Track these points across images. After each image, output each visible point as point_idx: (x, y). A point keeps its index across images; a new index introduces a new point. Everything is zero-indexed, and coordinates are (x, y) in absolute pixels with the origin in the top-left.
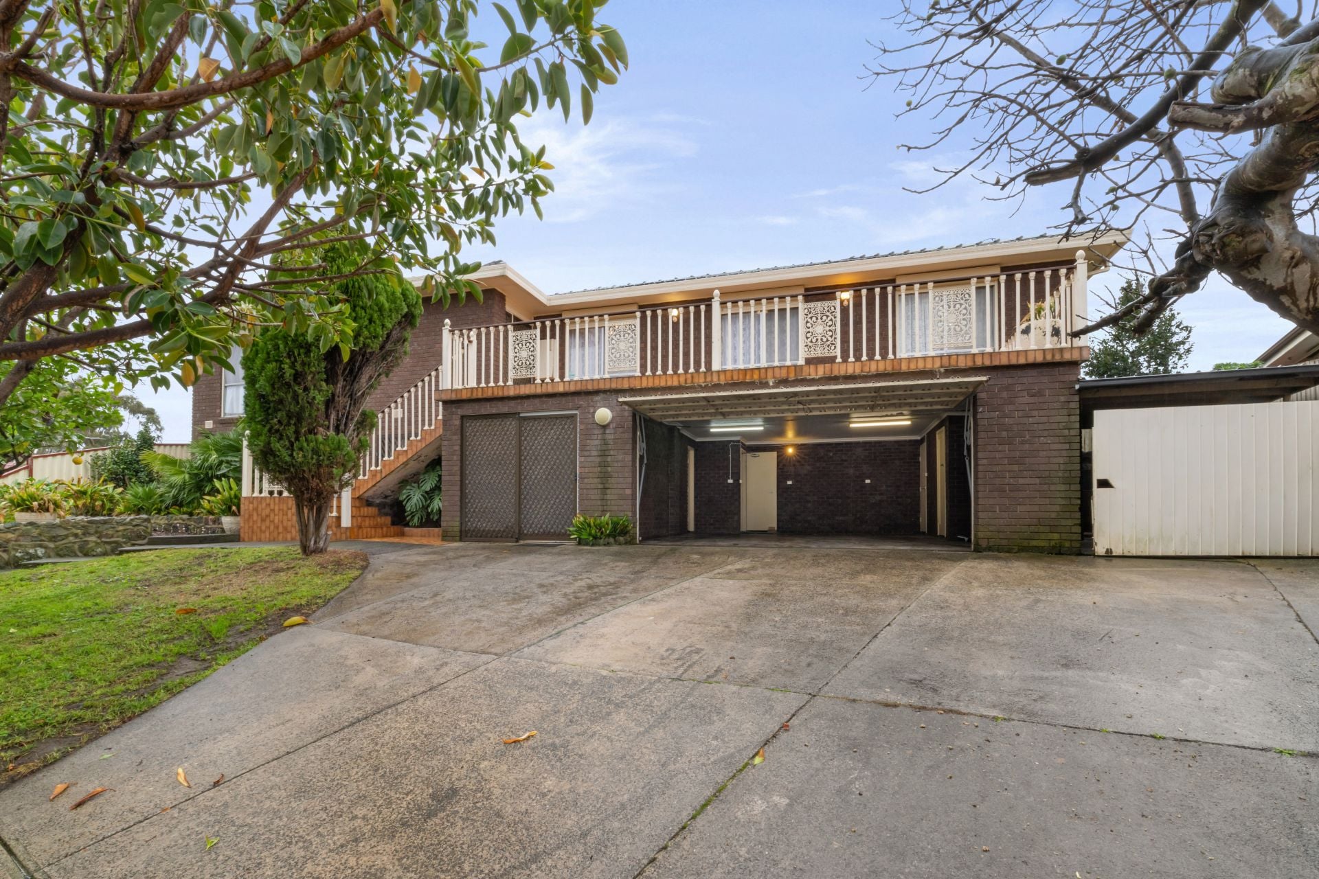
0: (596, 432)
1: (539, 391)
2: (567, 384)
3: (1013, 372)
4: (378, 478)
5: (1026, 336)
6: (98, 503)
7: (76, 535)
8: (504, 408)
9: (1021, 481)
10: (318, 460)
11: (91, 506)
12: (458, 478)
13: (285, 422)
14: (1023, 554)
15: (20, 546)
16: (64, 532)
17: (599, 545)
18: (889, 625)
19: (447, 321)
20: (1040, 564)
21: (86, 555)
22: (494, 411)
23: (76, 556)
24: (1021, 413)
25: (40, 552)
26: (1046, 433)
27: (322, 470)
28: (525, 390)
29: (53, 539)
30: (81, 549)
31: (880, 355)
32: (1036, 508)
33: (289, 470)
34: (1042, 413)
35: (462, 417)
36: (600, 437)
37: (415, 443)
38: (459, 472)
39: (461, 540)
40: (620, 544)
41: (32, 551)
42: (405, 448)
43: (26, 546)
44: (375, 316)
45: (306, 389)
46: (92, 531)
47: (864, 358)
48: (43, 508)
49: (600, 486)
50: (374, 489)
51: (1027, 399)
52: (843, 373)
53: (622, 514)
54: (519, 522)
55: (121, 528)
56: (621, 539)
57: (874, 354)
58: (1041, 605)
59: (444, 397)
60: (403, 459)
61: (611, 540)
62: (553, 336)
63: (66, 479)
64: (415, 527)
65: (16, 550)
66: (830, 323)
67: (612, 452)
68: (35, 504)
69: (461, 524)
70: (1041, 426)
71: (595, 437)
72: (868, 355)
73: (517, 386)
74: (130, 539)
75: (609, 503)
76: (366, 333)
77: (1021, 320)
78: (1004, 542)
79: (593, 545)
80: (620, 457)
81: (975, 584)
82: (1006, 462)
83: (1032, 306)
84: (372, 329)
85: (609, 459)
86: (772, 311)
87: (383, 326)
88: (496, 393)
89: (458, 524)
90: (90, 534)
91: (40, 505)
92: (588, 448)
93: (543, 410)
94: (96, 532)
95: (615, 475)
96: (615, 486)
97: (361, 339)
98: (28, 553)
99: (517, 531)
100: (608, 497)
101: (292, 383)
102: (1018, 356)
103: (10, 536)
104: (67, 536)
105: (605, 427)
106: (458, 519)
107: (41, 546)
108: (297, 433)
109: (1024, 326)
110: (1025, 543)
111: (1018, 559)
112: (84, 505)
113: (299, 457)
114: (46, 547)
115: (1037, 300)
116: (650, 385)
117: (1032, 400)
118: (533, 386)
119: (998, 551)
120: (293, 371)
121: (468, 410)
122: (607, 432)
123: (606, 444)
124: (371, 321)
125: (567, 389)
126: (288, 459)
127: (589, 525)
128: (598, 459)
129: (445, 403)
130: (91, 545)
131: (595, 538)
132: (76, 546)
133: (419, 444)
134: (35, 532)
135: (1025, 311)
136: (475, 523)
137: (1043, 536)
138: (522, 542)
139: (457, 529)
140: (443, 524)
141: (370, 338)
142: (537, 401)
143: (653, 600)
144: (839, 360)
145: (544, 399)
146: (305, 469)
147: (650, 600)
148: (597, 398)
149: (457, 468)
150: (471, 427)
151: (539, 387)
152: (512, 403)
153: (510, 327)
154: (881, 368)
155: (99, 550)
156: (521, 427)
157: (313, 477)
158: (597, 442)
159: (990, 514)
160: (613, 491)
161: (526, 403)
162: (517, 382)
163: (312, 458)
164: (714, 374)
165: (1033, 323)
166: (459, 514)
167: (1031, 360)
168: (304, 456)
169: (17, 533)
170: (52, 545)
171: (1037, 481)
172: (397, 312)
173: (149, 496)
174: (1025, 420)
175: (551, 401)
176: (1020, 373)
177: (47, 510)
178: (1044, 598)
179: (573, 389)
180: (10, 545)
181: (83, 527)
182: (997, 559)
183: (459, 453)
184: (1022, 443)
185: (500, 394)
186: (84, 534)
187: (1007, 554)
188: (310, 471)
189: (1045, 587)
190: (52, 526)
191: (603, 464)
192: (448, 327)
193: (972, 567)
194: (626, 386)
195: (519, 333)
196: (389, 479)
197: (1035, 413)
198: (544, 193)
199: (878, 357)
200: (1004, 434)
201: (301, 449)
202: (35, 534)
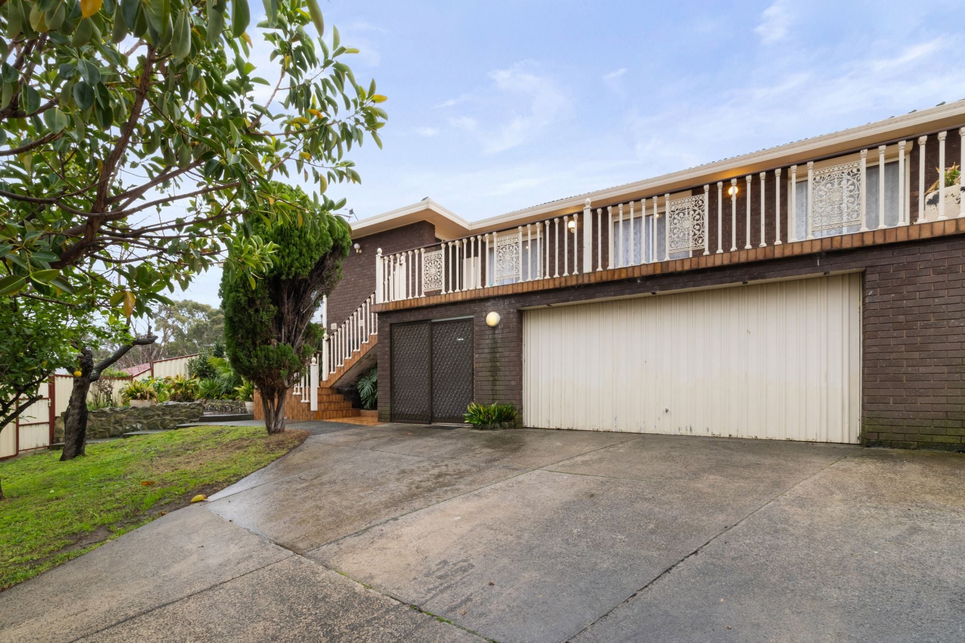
0: (488, 332)
1: (443, 300)
2: (464, 293)
3: (915, 249)
4: (342, 373)
5: (933, 206)
6: (189, 391)
7: (159, 415)
8: (420, 316)
9: (922, 370)
10: (269, 364)
11: (184, 393)
12: (388, 373)
13: (245, 336)
14: (924, 451)
15: (128, 422)
16: (152, 413)
17: (487, 429)
18: (696, 552)
19: (380, 250)
20: (939, 468)
21: (165, 428)
22: (412, 319)
23: (159, 429)
24: (923, 294)
25: (139, 426)
26: (958, 315)
27: (272, 372)
28: (434, 300)
29: (146, 417)
30: (162, 424)
31: (752, 244)
32: (943, 400)
33: (249, 372)
34: (952, 292)
35: (391, 325)
36: (491, 337)
37: (365, 346)
38: (389, 368)
39: (391, 421)
40: (505, 428)
41: (134, 426)
42: (359, 350)
43: (131, 422)
44: (304, 250)
45: (257, 311)
46: (167, 412)
47: (734, 248)
48: (143, 397)
49: (491, 378)
50: (341, 381)
51: (932, 277)
52: (710, 265)
53: (508, 402)
54: (431, 407)
55: (184, 410)
56: (506, 423)
57: (745, 243)
58: (918, 538)
59: (379, 309)
60: (357, 358)
61: (498, 425)
62: (476, 255)
63: (173, 377)
64: (367, 409)
65: (126, 425)
66: (698, 217)
67: (500, 350)
68: (139, 394)
69: (391, 408)
70: (951, 308)
71: (487, 337)
72: (737, 245)
73: (428, 298)
74: (189, 418)
75: (498, 392)
76: (297, 264)
77: (926, 189)
78: (900, 437)
79: (482, 429)
80: (507, 354)
81: (838, 496)
82: (903, 349)
83: (942, 170)
84: (302, 261)
85: (498, 355)
86: (664, 213)
87: (311, 258)
88: (413, 305)
89: (388, 409)
90: (167, 415)
91: (141, 395)
92: (481, 347)
93: (448, 317)
94: (170, 413)
95: (502, 369)
96: (503, 378)
97: (293, 269)
98: (132, 427)
99: (430, 415)
100: (498, 388)
101: (247, 307)
102: (920, 230)
103: (123, 415)
104: (153, 416)
105: (494, 328)
106: (389, 405)
107: (139, 422)
108: (254, 344)
109: (930, 196)
110: (928, 439)
111: (912, 459)
112: (182, 392)
113: (254, 361)
114: (142, 423)
115: (948, 164)
116: (530, 289)
117: (940, 278)
118: (439, 297)
119: (892, 446)
120: (247, 298)
121: (394, 319)
122: (497, 332)
123: (496, 343)
124: (301, 254)
125: (464, 298)
126: (247, 364)
127: (480, 413)
128: (489, 356)
129: (381, 314)
130: (167, 421)
131: (483, 422)
132: (159, 422)
133: (368, 346)
134: (136, 413)
135: (932, 178)
136: (400, 409)
137: (952, 432)
138: (433, 424)
139: (388, 412)
140: (379, 408)
141: (301, 268)
142: (443, 309)
143: (478, 495)
144: (707, 252)
145: (448, 307)
146: (260, 371)
147: (476, 495)
148: (489, 304)
149: (388, 365)
150: (398, 332)
151: (443, 297)
152: (425, 312)
153: (422, 250)
154: (752, 257)
155: (172, 425)
156: (432, 330)
157: (267, 377)
158: (488, 342)
159: (881, 406)
160: (501, 383)
161: (435, 311)
162: (428, 294)
163: (265, 363)
164: (585, 276)
165: (943, 190)
166: (389, 401)
167: (938, 232)
168: (258, 362)
169: (127, 414)
170: (145, 422)
171: (945, 369)
172: (325, 245)
173: (213, 386)
174: (929, 302)
175: (453, 309)
176: (923, 249)
177: (146, 398)
178: (925, 525)
179: (468, 297)
180: (123, 422)
181: (163, 409)
182: (883, 457)
183: (389, 353)
184: (925, 327)
185: (416, 305)
186: (163, 414)
187: (901, 451)
188: (264, 372)
189: (933, 508)
190: (145, 409)
191: (494, 360)
192: (380, 255)
193: (844, 470)
194: (510, 292)
195: (429, 254)
196: (350, 373)
197: (941, 293)
198: (381, 124)
199: (748, 246)
200: (901, 318)
201: (256, 356)
202: (136, 415)
